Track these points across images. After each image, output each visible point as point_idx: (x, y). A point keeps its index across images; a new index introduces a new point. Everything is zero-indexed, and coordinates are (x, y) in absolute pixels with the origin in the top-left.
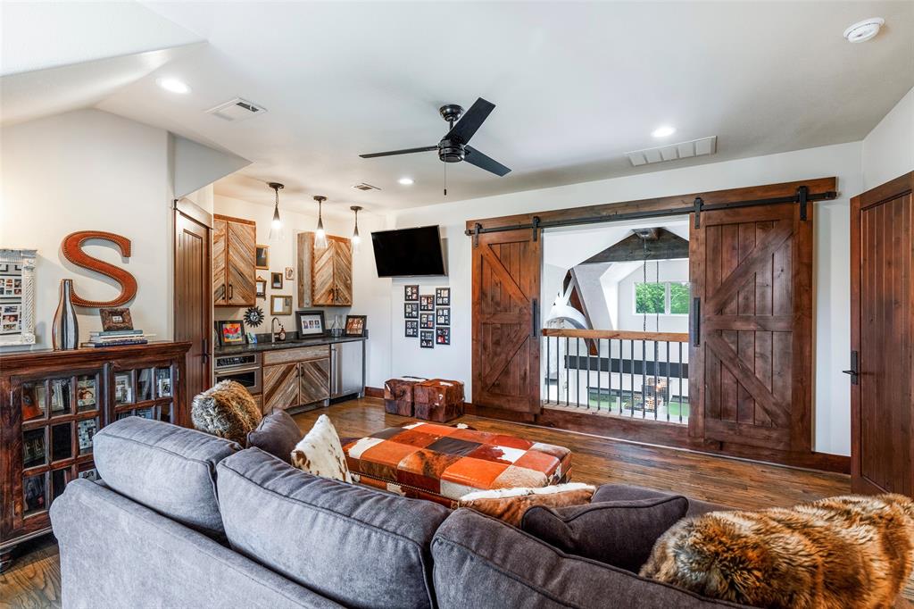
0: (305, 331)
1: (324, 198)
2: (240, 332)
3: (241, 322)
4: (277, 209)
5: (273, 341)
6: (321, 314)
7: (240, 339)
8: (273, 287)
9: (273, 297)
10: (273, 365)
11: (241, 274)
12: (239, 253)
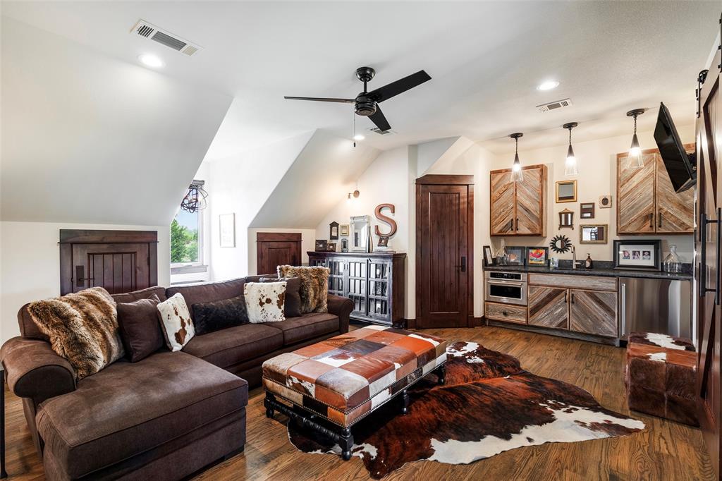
0: (623, 262)
1: (575, 124)
2: (543, 256)
3: (546, 249)
4: (517, 154)
5: (574, 267)
6: (656, 244)
7: (543, 262)
8: (582, 217)
9: (582, 227)
10: (538, 285)
11: (527, 210)
12: (526, 193)
